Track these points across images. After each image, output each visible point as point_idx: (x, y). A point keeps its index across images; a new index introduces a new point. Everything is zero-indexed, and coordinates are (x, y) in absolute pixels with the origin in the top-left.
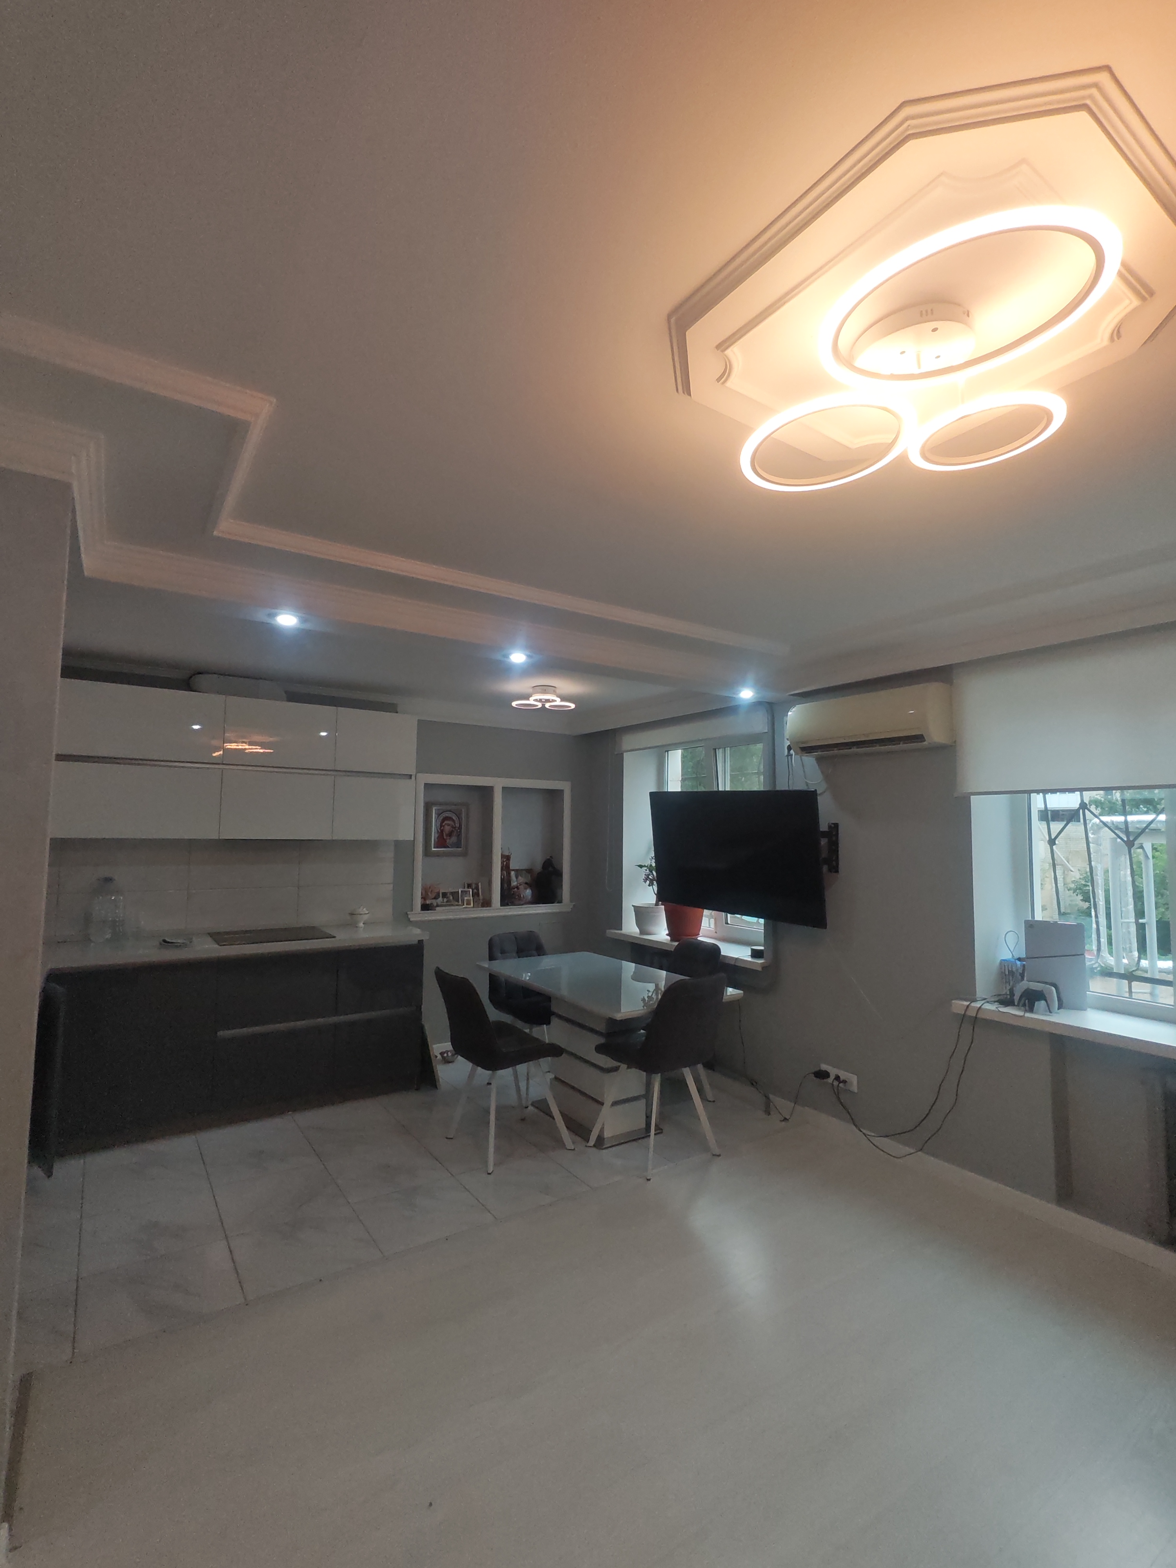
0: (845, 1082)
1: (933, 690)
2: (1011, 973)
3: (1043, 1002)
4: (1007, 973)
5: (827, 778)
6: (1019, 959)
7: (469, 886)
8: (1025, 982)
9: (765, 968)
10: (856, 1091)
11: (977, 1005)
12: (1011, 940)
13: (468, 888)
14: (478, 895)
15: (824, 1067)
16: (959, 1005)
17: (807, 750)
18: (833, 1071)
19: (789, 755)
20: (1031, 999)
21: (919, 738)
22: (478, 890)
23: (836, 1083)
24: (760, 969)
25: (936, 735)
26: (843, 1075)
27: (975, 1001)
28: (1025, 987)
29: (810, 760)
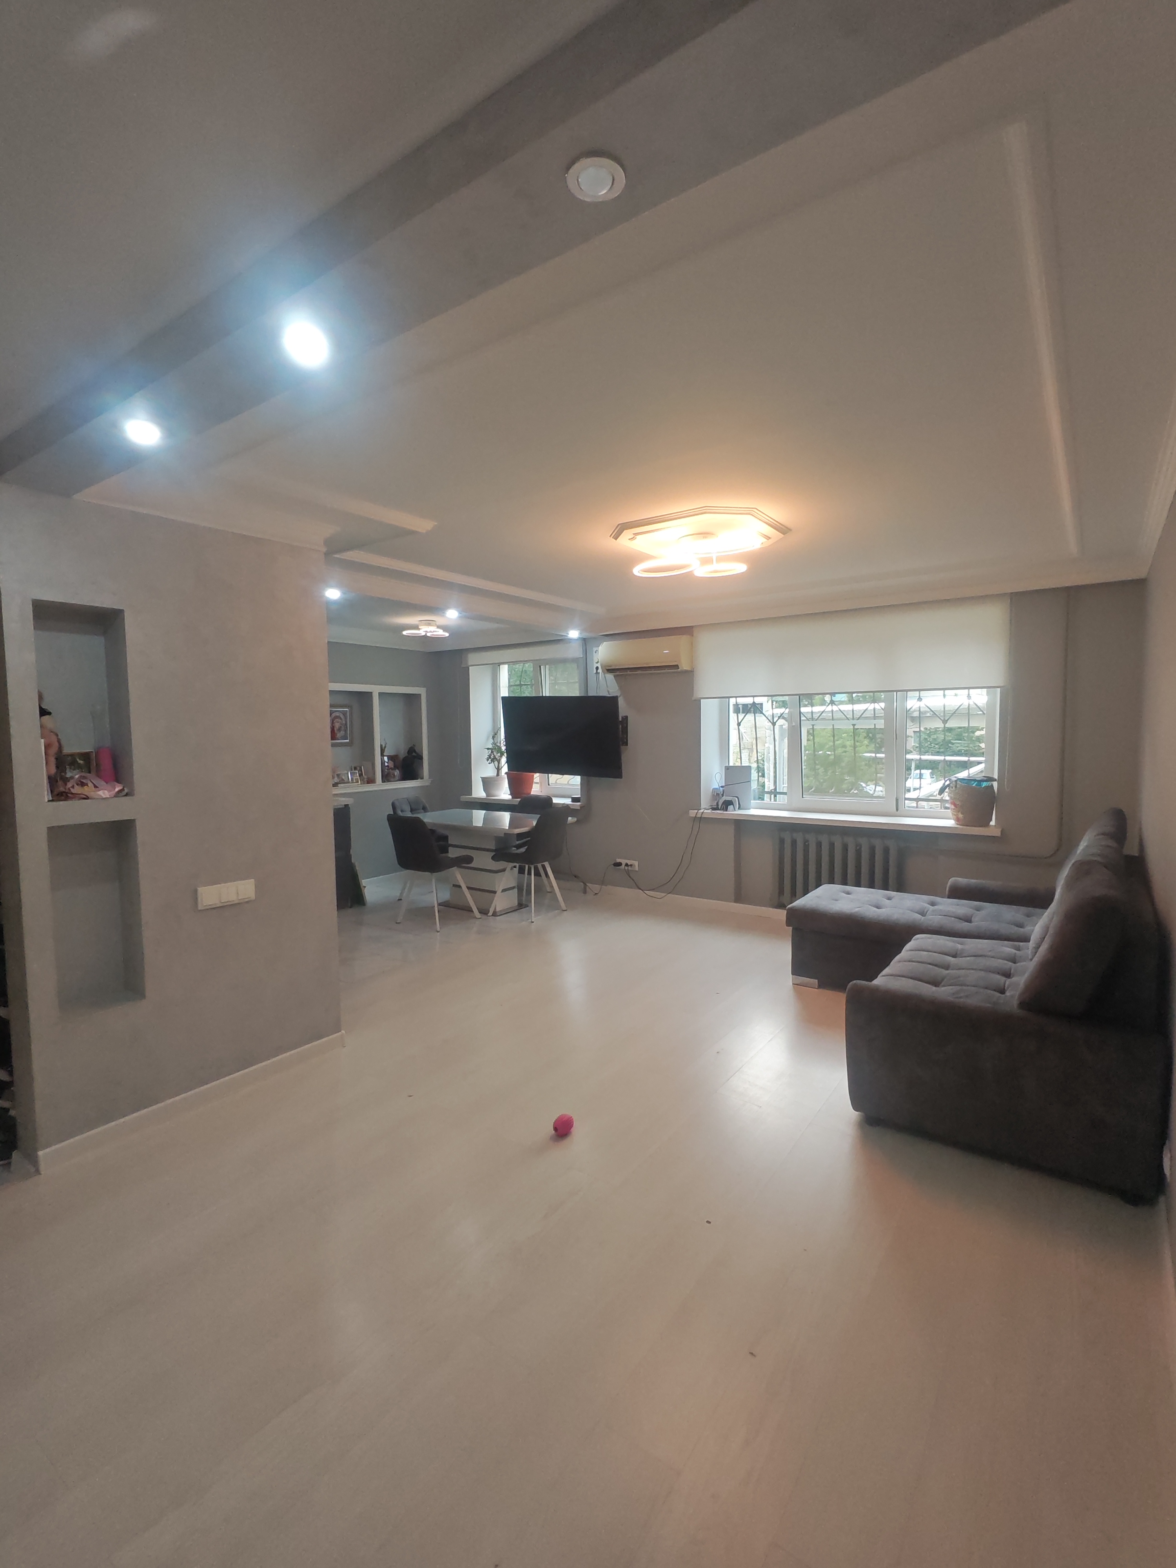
0: (631, 865)
1: (684, 639)
2: (718, 794)
3: (732, 806)
4: (715, 794)
5: (621, 687)
6: (722, 787)
7: (355, 769)
8: (724, 797)
9: (581, 807)
10: (637, 870)
11: (702, 811)
12: (718, 777)
13: (355, 770)
14: (362, 775)
15: (618, 860)
16: (693, 813)
17: (610, 671)
18: (624, 862)
19: (597, 673)
20: (727, 804)
21: (677, 667)
22: (362, 771)
23: (626, 868)
24: (579, 808)
25: (684, 666)
26: (629, 862)
27: (700, 809)
28: (724, 800)
29: (610, 677)
